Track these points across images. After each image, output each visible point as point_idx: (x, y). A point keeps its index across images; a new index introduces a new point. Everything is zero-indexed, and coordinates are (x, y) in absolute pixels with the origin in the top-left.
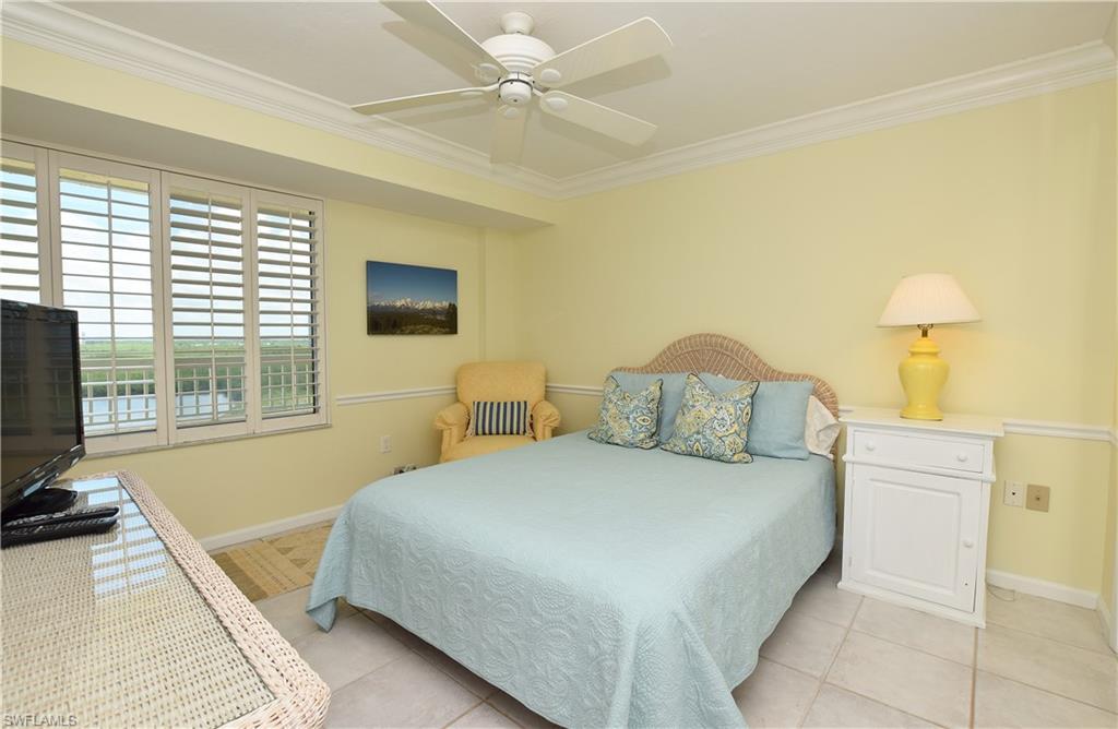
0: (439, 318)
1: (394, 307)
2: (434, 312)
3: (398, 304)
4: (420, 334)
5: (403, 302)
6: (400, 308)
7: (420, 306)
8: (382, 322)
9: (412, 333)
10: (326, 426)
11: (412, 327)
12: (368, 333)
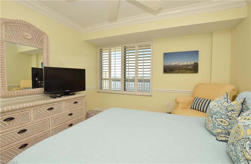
0: (189, 67)
1: (172, 65)
2: (187, 66)
3: (173, 64)
4: (181, 73)
5: (175, 63)
6: (174, 65)
7: (182, 64)
8: (168, 70)
9: (178, 73)
10: (151, 96)
11: (178, 71)
12: (164, 73)
